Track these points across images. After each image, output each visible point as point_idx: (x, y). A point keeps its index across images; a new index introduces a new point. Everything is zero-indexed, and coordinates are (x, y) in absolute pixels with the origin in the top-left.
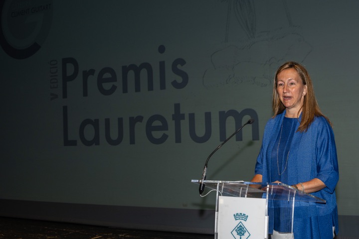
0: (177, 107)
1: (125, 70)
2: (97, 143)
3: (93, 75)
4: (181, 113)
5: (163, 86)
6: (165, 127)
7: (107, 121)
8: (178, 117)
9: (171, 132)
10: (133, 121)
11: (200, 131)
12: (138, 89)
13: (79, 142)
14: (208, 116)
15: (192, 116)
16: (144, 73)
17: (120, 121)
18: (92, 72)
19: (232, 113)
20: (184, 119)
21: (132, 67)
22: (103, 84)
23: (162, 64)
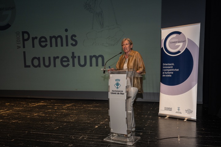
0: (73, 53)
1: (51, 38)
2: (40, 67)
3: (37, 39)
4: (75, 55)
5: (67, 45)
6: (68, 61)
7: (44, 58)
8: (73, 57)
9: (71, 63)
10: (55, 58)
11: (82, 63)
12: (57, 46)
13: (31, 66)
14: (85, 57)
15: (79, 57)
16: (59, 39)
17: (49, 58)
18: (36, 38)
19: (94, 56)
20: (76, 58)
21: (54, 37)
22: (41, 43)
23: (67, 37)
